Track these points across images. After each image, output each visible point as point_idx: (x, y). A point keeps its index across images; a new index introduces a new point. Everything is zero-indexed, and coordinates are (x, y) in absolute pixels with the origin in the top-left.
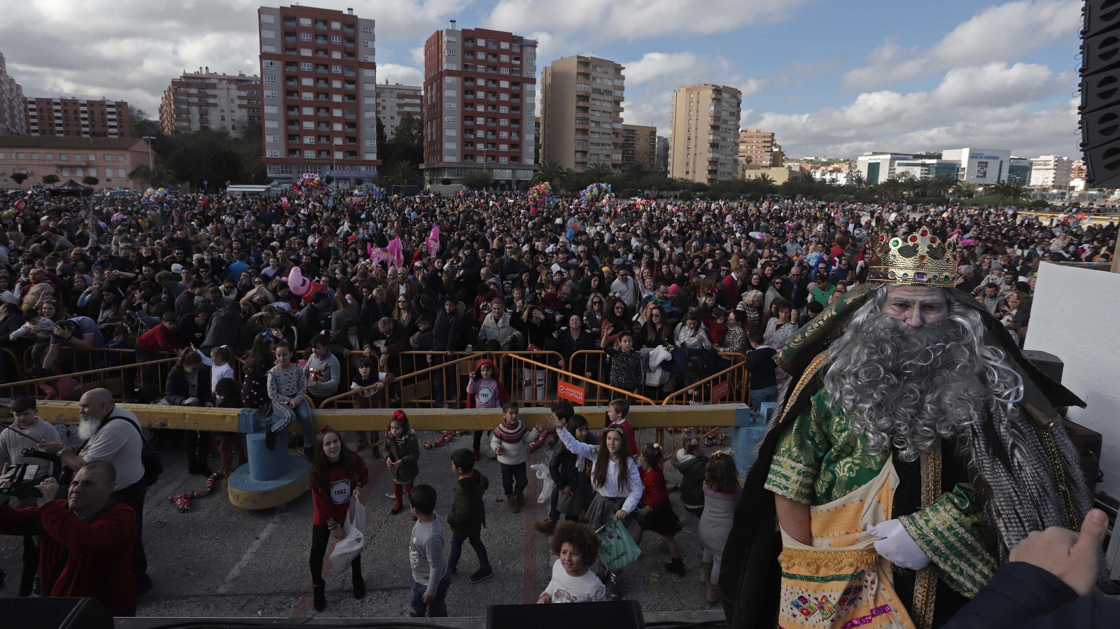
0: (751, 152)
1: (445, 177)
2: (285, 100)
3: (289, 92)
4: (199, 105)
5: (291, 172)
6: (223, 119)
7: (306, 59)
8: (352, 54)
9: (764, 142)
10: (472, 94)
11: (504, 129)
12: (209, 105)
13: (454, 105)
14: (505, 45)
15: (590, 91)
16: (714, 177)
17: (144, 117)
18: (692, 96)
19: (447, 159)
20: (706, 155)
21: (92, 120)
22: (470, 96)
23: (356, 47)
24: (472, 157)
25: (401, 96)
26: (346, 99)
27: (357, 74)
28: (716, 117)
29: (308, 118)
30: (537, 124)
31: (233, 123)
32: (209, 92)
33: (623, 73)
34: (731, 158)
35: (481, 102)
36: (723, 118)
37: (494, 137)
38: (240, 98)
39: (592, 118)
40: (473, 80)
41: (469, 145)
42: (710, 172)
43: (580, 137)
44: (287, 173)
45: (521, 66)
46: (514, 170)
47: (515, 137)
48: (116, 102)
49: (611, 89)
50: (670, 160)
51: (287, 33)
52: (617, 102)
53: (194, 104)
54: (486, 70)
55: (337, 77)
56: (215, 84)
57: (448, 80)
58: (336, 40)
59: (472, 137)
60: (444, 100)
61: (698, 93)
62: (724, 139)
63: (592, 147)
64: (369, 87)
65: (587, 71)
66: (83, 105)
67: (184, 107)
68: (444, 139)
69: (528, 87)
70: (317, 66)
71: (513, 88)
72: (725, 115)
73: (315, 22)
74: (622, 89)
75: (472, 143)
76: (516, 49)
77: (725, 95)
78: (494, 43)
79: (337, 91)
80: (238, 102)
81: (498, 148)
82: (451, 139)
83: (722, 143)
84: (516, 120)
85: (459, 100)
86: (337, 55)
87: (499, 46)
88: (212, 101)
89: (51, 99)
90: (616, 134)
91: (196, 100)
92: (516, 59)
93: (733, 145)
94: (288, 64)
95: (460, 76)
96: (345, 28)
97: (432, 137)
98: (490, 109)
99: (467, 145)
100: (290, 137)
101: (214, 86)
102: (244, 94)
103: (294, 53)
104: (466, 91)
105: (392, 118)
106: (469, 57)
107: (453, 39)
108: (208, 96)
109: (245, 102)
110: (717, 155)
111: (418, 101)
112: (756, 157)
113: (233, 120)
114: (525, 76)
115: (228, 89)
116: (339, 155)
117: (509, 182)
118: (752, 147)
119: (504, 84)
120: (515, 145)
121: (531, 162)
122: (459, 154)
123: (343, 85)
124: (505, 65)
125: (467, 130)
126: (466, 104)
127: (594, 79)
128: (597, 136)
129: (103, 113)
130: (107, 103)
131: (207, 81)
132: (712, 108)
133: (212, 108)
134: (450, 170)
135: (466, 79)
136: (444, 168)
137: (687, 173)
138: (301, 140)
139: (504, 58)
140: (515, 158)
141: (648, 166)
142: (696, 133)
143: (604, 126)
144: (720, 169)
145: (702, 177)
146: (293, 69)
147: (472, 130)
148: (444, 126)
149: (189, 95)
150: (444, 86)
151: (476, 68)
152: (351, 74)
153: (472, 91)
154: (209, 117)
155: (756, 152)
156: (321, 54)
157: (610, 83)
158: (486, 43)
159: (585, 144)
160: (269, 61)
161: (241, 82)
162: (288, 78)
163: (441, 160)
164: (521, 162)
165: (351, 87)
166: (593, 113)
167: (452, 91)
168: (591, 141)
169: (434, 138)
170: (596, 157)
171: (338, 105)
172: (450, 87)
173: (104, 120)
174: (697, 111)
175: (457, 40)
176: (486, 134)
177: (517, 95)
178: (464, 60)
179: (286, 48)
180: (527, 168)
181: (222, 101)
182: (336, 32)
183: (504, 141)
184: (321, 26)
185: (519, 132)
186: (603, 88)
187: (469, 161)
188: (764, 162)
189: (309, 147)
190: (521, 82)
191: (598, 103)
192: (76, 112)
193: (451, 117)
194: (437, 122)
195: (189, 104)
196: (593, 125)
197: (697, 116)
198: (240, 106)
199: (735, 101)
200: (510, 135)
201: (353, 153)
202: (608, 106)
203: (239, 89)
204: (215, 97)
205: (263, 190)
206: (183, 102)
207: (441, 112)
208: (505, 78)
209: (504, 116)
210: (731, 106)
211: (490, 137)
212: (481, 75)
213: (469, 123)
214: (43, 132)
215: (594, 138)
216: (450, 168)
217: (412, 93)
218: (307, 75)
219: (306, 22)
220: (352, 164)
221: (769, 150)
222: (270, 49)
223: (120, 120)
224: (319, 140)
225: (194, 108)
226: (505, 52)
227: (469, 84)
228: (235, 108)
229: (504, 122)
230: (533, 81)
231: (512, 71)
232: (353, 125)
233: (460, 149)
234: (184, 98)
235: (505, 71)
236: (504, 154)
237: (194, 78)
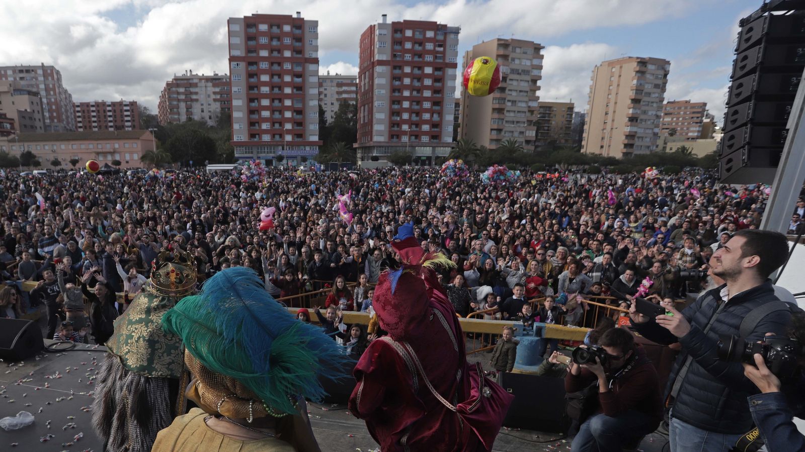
0: (677, 124)
1: (374, 155)
2: (248, 94)
3: (251, 87)
4: (185, 101)
5: (252, 153)
6: (203, 111)
7: (264, 59)
8: (300, 51)
9: (694, 113)
10: (400, 81)
11: (426, 111)
12: (192, 100)
13: (383, 92)
14: (430, 34)
15: (509, 71)
16: (630, 150)
17: (148, 113)
18: (614, 70)
19: (376, 139)
20: (623, 128)
21: (115, 116)
22: (397, 83)
23: (303, 46)
24: (398, 137)
25: (340, 85)
26: (295, 90)
27: (304, 69)
28: (639, 90)
29: (265, 108)
30: (457, 105)
31: (209, 114)
32: (193, 90)
33: (542, 52)
34: (650, 131)
35: (407, 87)
36: (645, 91)
37: (418, 118)
38: (215, 93)
39: (509, 98)
40: (400, 68)
41: (396, 126)
42: (626, 146)
43: (496, 115)
44: (249, 153)
45: (444, 53)
46: (434, 147)
47: (436, 117)
48: (130, 102)
49: (530, 69)
50: (585, 135)
51: (249, 38)
52: (534, 81)
53: (182, 100)
54: (413, 58)
55: (288, 72)
56: (197, 84)
57: (379, 69)
58: (287, 41)
59: (399, 119)
60: (375, 87)
61: (621, 67)
62: (645, 112)
63: (507, 125)
64: (313, 80)
65: (507, 53)
66: (109, 106)
67: (175, 103)
68: (374, 121)
69: (450, 71)
70: (272, 64)
71: (436, 73)
72: (648, 87)
73: (271, 26)
74: (540, 67)
75: (398, 125)
76: (440, 37)
77: (650, 67)
78: (421, 33)
79: (288, 84)
80: (213, 97)
81: (421, 128)
82: (380, 122)
83: (642, 117)
84: (438, 103)
85: (388, 87)
86: (287, 54)
87: (425, 35)
88: (194, 97)
89: (89, 103)
90: (531, 112)
91: (183, 97)
92: (440, 46)
93: (655, 118)
94: (250, 64)
95: (389, 65)
96: (294, 29)
97: (364, 120)
98: (415, 93)
99: (393, 126)
100: (252, 124)
101: (196, 85)
102: (217, 90)
103: (254, 55)
104: (395, 78)
105: (332, 104)
106: (398, 47)
107: (384, 32)
108: (191, 93)
109: (218, 97)
110: (635, 129)
111: (354, 89)
112: (682, 129)
113: (210, 112)
114: (447, 61)
115: (206, 87)
116: (289, 138)
117: (429, 158)
118: (678, 119)
119: (428, 70)
120: (435, 125)
121: (450, 140)
122: (387, 135)
123: (292, 79)
124: (429, 52)
125: (394, 113)
126: (394, 90)
127: (513, 60)
128: (512, 114)
129: (121, 111)
130: (124, 103)
131: (191, 81)
132: (635, 82)
133: (195, 103)
134: (379, 149)
135: (395, 68)
136: (374, 147)
137: (602, 147)
138: (260, 126)
139: (429, 46)
140: (435, 137)
141: (563, 141)
142: (615, 107)
143: (520, 104)
144: (637, 142)
145: (616, 151)
146: (254, 68)
147: (398, 113)
148: (375, 110)
149: (178, 93)
150: (375, 75)
151: (404, 57)
152: (299, 69)
153: (399, 78)
154: (192, 110)
155: (683, 124)
156: (275, 54)
157: (528, 63)
158: (413, 34)
159: (500, 123)
160: (236, 63)
161: (215, 80)
162: (250, 75)
163: (371, 139)
164: (440, 140)
165: (299, 80)
166: (510, 93)
167: (382, 78)
168: (507, 119)
169: (366, 121)
170: (510, 134)
171: (288, 96)
172: (381, 75)
173: (122, 116)
174: (618, 85)
175: (388, 32)
176: (410, 116)
177: (439, 79)
178: (393, 50)
179: (249, 50)
180: (447, 145)
181: (202, 97)
182: (287, 34)
183: (426, 122)
184: (275, 30)
185: (440, 114)
186: (520, 68)
187: (395, 140)
188: (690, 134)
189: (266, 132)
190: (443, 66)
191: (515, 83)
192: (105, 111)
193: (380, 102)
194: (369, 107)
195: (179, 100)
196: (509, 104)
197: (618, 90)
198: (215, 100)
200: (432, 116)
201: (300, 136)
202: (525, 86)
203: (214, 86)
204: (196, 93)
205: (232, 168)
206: (174, 99)
207: (372, 98)
208: (429, 64)
209: (427, 99)
210: (657, 78)
211: (414, 118)
212: (408, 63)
213: (396, 107)
214: (85, 127)
215: (510, 116)
216: (379, 146)
217: (349, 81)
218: (264, 72)
219: (263, 27)
220: (298, 145)
221: (698, 120)
222: (237, 53)
223: (132, 116)
224: (274, 126)
225: (182, 103)
226: (430, 40)
227: (397, 72)
228: (211, 100)
229: (427, 105)
230: (455, 66)
231: (436, 57)
232: (299, 112)
233: (387, 129)
234: (175, 96)
235: (429, 58)
236: (426, 133)
237: (182, 79)
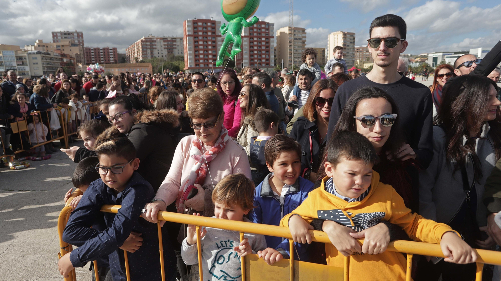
3: (195, 46)
6: (159, 53)
7: (200, 36)
8: (214, 33)
11: (264, 54)
12: (154, 48)
13: (247, 47)
14: (263, 26)
15: (293, 39)
21: (105, 55)
22: (252, 44)
23: (215, 30)
24: (253, 64)
26: (213, 47)
28: (344, 44)
30: (275, 50)
31: (162, 55)
32: (153, 43)
33: (306, 31)
34: (351, 60)
35: (255, 46)
38: (164, 45)
39: (294, 49)
40: (253, 38)
45: (269, 32)
46: (267, 68)
47: (267, 57)
49: (301, 38)
51: (195, 28)
52: (304, 42)
53: (149, 48)
54: (257, 35)
57: (244, 39)
58: (209, 29)
59: (253, 57)
61: (337, 36)
63: (294, 59)
65: (292, 33)
66: (101, 49)
68: (244, 58)
69: (271, 39)
70: (204, 37)
71: (266, 40)
72: (348, 43)
73: (203, 23)
74: (305, 37)
75: (253, 60)
76: (267, 27)
77: (348, 36)
78: (260, 25)
79: (210, 45)
80: (164, 47)
81: (262, 61)
82: (246, 59)
83: (347, 54)
84: (268, 51)
85: (248, 45)
86: (209, 34)
87: (261, 26)
88: (154, 47)
91: (149, 47)
92: (267, 30)
94: (195, 37)
95: (248, 37)
96: (212, 25)
98: (259, 48)
99: (251, 60)
100: (196, 60)
101: (155, 41)
102: (166, 43)
103: (197, 34)
104: (251, 42)
106: (251, 31)
108: (153, 45)
109: (166, 47)
113: (162, 53)
114: (270, 35)
115: (160, 42)
116: (210, 66)
119: (263, 39)
120: (268, 60)
121: (273, 65)
124: (263, 32)
125: (251, 55)
126: (251, 47)
127: (295, 35)
128: (296, 55)
130: (110, 49)
131: (152, 40)
132: (343, 41)
133: (155, 49)
135: (250, 38)
139: (263, 30)
140: (268, 64)
143: (299, 51)
146: (196, 39)
147: (253, 55)
148: (244, 54)
149: (147, 45)
151: (254, 34)
152: (214, 39)
153: (253, 42)
154: (154, 53)
156: (205, 34)
157: (301, 36)
158: (257, 26)
160: (189, 37)
161: (165, 39)
162: (195, 42)
164: (269, 65)
165: (214, 43)
166: (295, 47)
168: (294, 57)
169: (240, 58)
172: (245, 41)
173: (109, 55)
174: (337, 42)
177: (268, 43)
178: (249, 32)
179: (195, 32)
181: (158, 47)
183: (264, 58)
185: (269, 55)
189: (202, 63)
190: (269, 37)
191: (296, 43)
192: (99, 52)
195: (147, 48)
196: (295, 51)
198: (165, 48)
199: (352, 38)
200: (266, 56)
202: (300, 44)
203: (164, 42)
204: (155, 45)
206: (145, 48)
208: (263, 37)
209: (263, 50)
210: (351, 39)
211: (259, 57)
212: (255, 37)
213: (252, 53)
218: (201, 40)
219: (200, 24)
222: (190, 33)
223: (114, 55)
225: (148, 49)
226: (263, 28)
227: (252, 40)
228: (162, 48)
229: (264, 52)
230: (273, 37)
231: (266, 34)
232: (215, 55)
233: (249, 62)
234: (145, 46)
235: (263, 35)
236: (264, 63)
237: (148, 39)
